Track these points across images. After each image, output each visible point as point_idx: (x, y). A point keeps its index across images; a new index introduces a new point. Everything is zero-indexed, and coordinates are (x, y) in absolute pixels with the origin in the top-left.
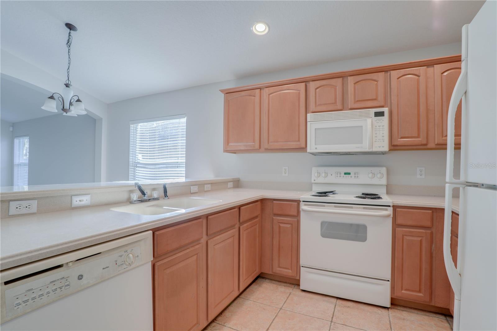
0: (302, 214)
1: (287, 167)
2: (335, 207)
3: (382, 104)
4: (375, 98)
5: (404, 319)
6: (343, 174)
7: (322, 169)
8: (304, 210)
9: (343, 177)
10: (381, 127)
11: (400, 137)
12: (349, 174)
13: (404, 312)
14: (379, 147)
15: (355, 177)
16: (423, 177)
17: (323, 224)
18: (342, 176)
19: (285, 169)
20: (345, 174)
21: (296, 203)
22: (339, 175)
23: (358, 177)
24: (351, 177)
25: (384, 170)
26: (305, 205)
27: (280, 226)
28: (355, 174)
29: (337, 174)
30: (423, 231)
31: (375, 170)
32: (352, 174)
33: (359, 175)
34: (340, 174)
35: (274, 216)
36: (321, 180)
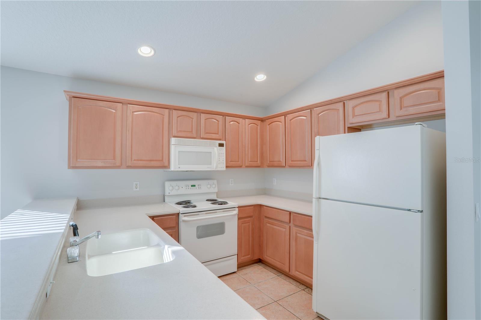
1: (139, 182)
2: (206, 214)
3: (221, 138)
4: (217, 133)
5: (246, 274)
6: (190, 187)
7: (174, 183)
8: (184, 221)
9: (191, 188)
10: (222, 154)
11: (230, 161)
12: (195, 186)
13: (243, 270)
14: (221, 167)
15: (199, 188)
17: (198, 228)
18: (190, 188)
19: (136, 185)
20: (192, 186)
21: (175, 216)
22: (187, 187)
23: (200, 187)
24: (196, 188)
25: (215, 182)
26: (185, 216)
28: (198, 186)
29: (186, 187)
30: (250, 219)
31: (210, 182)
32: (197, 186)
33: (201, 186)
34: (188, 186)
36: (174, 192)
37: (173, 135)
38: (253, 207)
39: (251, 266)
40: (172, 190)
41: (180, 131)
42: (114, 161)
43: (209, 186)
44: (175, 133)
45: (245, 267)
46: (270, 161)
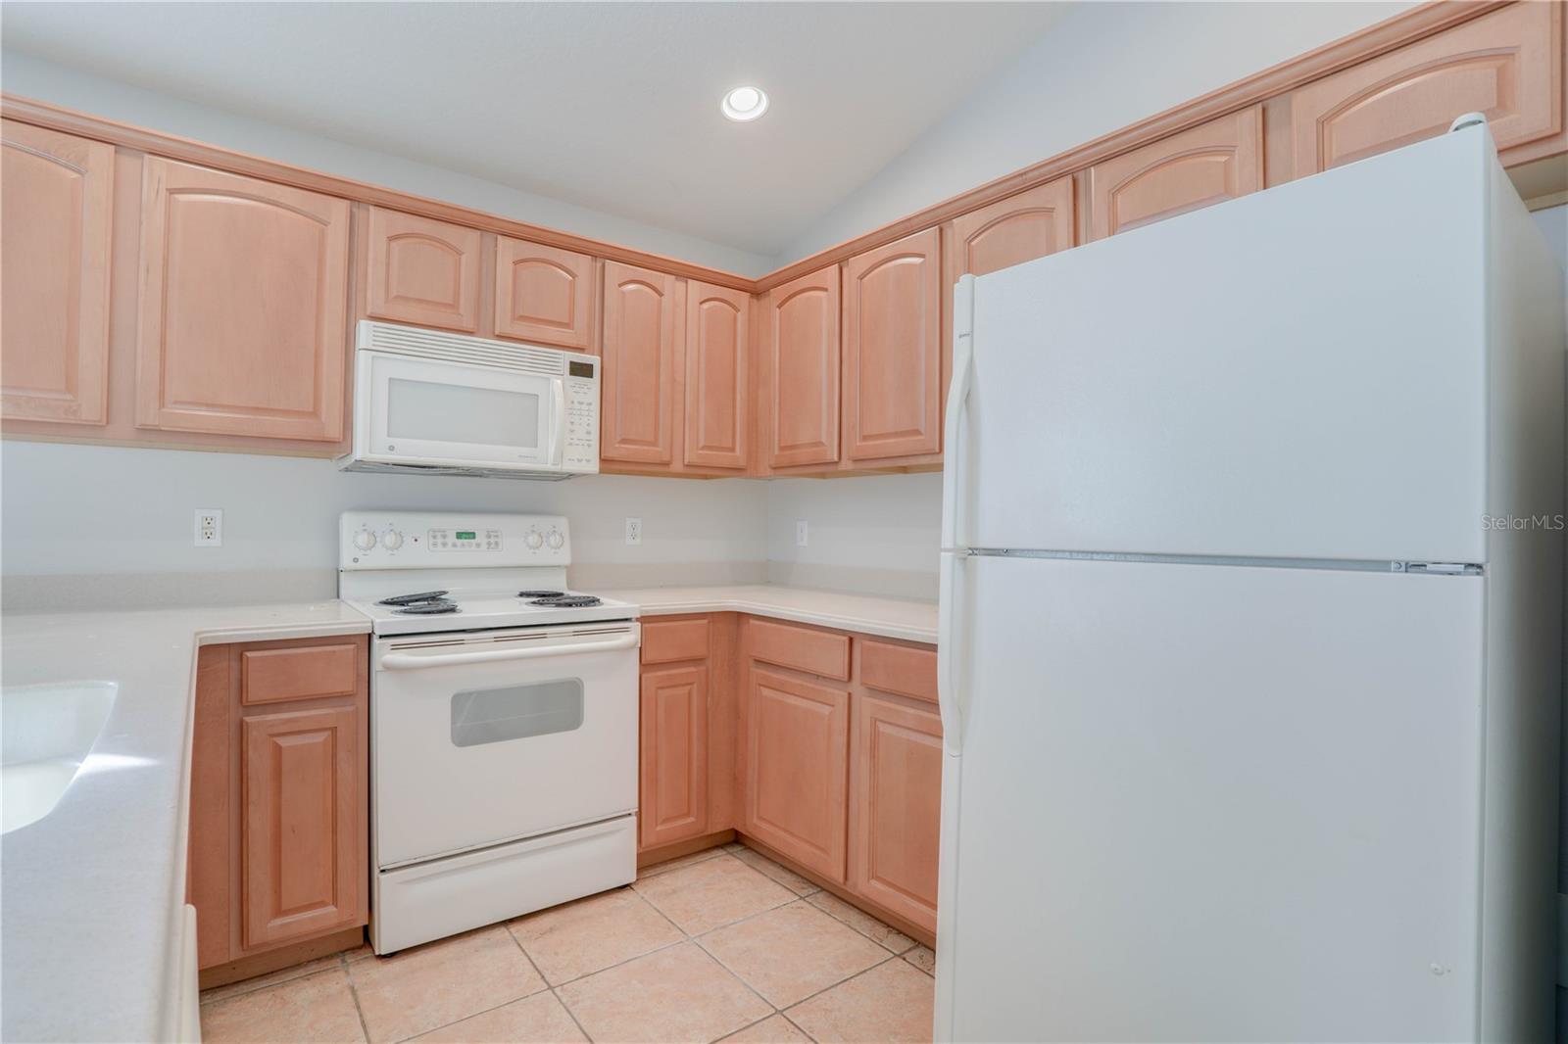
0: (381, 685)
1: (220, 512)
2: (497, 639)
3: (582, 342)
4: (566, 321)
5: (674, 891)
6: (452, 539)
8: (389, 668)
9: (454, 545)
10: (584, 407)
11: (619, 439)
12: (472, 535)
13: (662, 877)
14: (580, 461)
15: (489, 544)
16: (638, 541)
17: (458, 700)
18: (450, 544)
19: (209, 521)
20: (459, 535)
21: (352, 647)
22: (440, 540)
23: (497, 543)
24: (478, 545)
25: (563, 524)
26: (395, 648)
27: (278, 749)
28: (489, 537)
29: (435, 537)
30: (692, 669)
31: (543, 523)
32: (480, 538)
33: (499, 540)
34: (444, 537)
35: (248, 715)
36: (379, 558)
37: (368, 313)
38: (705, 621)
39: (698, 858)
40: (370, 549)
41: (397, 297)
42: (69, 397)
43: (533, 539)
44: (375, 299)
45: (672, 866)
46: (782, 449)
